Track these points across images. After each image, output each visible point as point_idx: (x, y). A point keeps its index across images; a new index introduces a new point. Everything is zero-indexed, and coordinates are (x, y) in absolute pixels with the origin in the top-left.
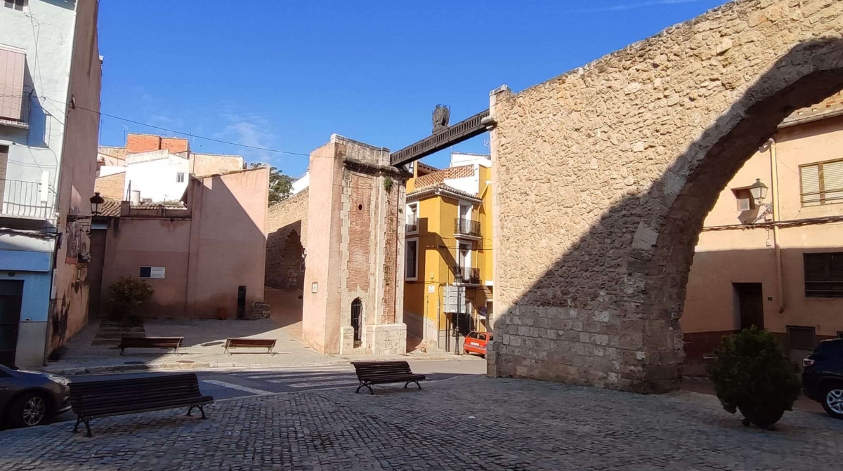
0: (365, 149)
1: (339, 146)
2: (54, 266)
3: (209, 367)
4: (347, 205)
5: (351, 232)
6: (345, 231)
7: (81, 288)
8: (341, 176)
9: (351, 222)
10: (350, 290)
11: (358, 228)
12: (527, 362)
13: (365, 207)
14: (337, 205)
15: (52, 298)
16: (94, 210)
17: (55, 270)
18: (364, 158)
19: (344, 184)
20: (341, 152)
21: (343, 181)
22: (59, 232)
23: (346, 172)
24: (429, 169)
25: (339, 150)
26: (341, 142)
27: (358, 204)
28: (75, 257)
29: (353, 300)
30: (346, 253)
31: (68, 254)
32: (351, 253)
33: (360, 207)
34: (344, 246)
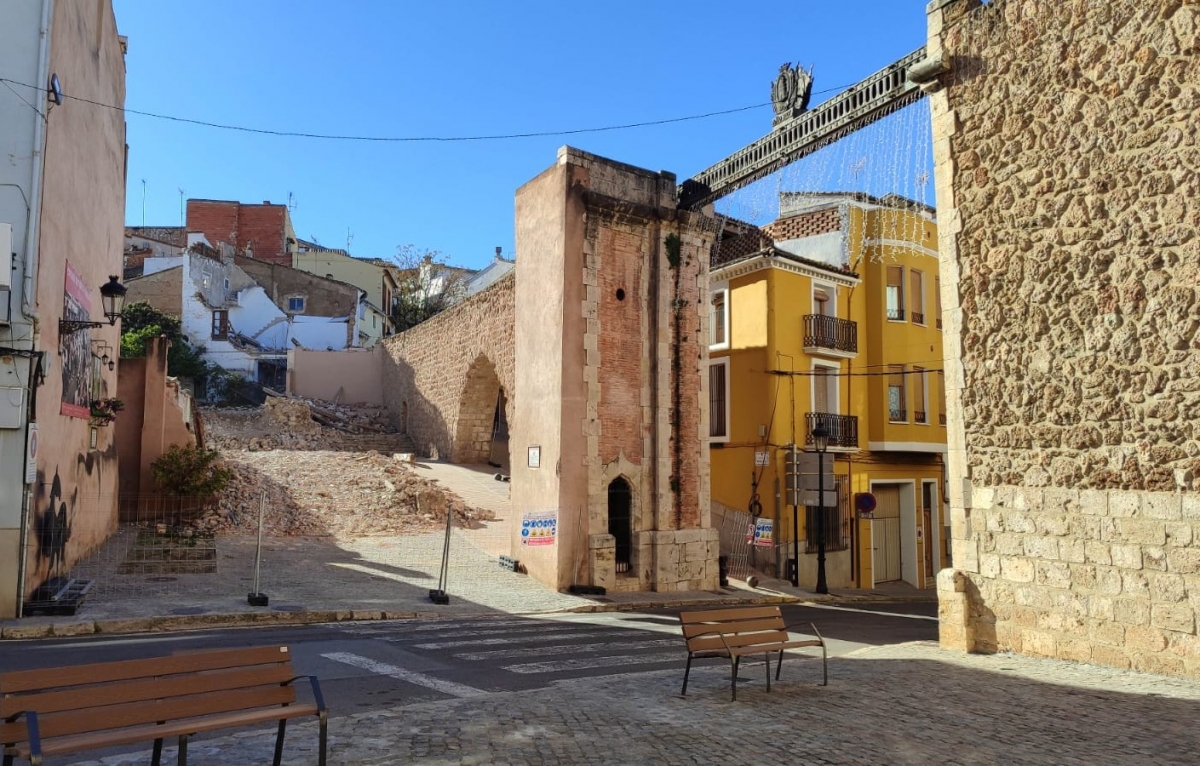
0: (626, 177)
1: (576, 170)
2: (31, 416)
3: (336, 620)
4: (596, 292)
5: (604, 344)
6: (591, 342)
7: (98, 464)
8: (580, 231)
9: (604, 324)
10: (605, 463)
11: (617, 336)
12: (1054, 621)
13: (629, 293)
14: (574, 291)
15: (28, 481)
16: (109, 310)
17: (31, 425)
18: (625, 194)
19: (586, 249)
20: (579, 181)
21: (586, 242)
22: (37, 349)
23: (589, 225)
24: (736, 226)
25: (575, 179)
26: (579, 162)
27: (616, 288)
28: (84, 404)
29: (610, 481)
30: (595, 386)
31: (67, 397)
32: (605, 389)
33: (620, 295)
34: (591, 372)
